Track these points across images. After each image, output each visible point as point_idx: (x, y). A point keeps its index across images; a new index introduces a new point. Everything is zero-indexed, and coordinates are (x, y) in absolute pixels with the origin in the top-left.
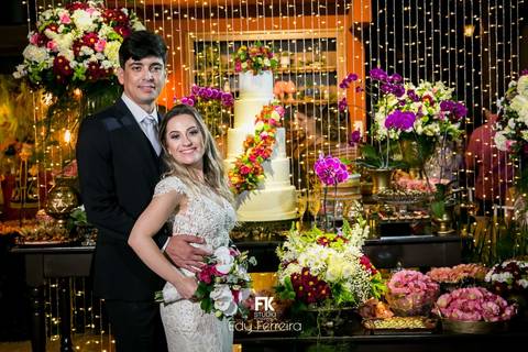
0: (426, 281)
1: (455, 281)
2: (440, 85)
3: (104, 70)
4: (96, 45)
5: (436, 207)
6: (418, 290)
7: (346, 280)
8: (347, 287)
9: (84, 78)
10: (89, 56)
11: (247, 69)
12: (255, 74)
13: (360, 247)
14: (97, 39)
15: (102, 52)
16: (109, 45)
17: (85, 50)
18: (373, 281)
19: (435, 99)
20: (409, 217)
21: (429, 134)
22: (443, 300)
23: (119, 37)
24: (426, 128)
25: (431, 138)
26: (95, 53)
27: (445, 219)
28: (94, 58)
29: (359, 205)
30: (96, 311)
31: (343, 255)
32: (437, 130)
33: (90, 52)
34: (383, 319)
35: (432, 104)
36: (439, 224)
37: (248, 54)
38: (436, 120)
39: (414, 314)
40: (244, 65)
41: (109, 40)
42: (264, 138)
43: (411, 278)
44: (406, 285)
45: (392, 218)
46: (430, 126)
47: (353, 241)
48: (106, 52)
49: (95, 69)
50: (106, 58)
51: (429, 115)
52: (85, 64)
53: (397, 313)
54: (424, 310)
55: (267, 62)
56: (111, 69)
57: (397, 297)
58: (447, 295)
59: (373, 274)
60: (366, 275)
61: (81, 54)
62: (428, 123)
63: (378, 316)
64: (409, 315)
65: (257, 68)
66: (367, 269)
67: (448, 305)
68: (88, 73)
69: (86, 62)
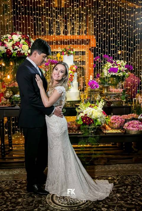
0: (121, 119)
1: (129, 119)
2: (122, 61)
3: (22, 53)
4: (19, 46)
5: (122, 97)
6: (119, 121)
7: (98, 118)
8: (99, 120)
9: (16, 56)
10: (17, 49)
11: (66, 54)
12: (68, 56)
13: (101, 108)
14: (20, 44)
15: (21, 48)
16: (23, 46)
17: (16, 47)
18: (106, 119)
19: (121, 65)
20: (114, 100)
21: (119, 75)
22: (126, 124)
23: (26, 43)
24: (118, 74)
25: (120, 77)
26: (19, 48)
27: (125, 101)
28: (19, 50)
29: (100, 96)
30: (18, 128)
31: (97, 110)
32: (122, 74)
33: (17, 48)
34: (108, 130)
35: (120, 67)
36: (123, 102)
37: (66, 50)
38: (121, 72)
39: (118, 128)
40: (65, 53)
41: (23, 44)
42: (71, 75)
43: (117, 118)
44: (115, 120)
45: (109, 100)
46: (120, 73)
47: (99, 106)
48: (22, 48)
49: (19, 53)
50: (22, 50)
51: (119, 70)
52: (16, 52)
53: (112, 128)
54: (121, 127)
55: (72, 52)
56: (24, 53)
57: (112, 123)
58: (128, 123)
59: (106, 116)
60: (104, 116)
61: (15, 48)
62: (119, 72)
63: (107, 129)
64: (116, 129)
65: (69, 54)
66: (104, 115)
67: (128, 126)
68: (17, 54)
69: (16, 51)
